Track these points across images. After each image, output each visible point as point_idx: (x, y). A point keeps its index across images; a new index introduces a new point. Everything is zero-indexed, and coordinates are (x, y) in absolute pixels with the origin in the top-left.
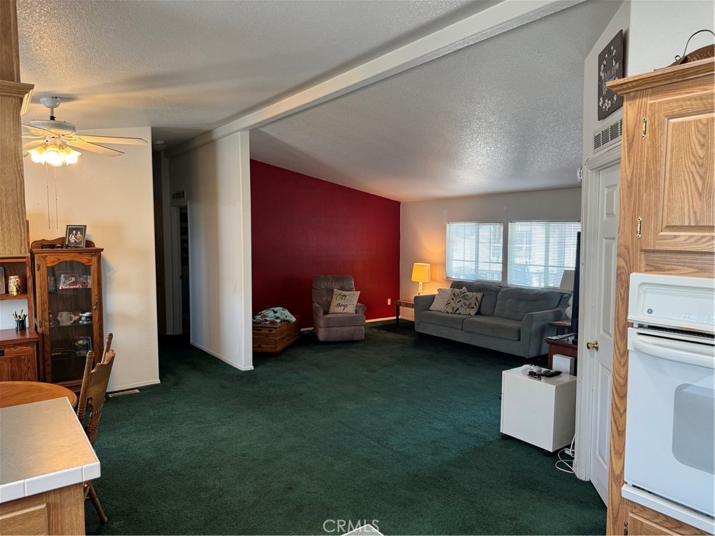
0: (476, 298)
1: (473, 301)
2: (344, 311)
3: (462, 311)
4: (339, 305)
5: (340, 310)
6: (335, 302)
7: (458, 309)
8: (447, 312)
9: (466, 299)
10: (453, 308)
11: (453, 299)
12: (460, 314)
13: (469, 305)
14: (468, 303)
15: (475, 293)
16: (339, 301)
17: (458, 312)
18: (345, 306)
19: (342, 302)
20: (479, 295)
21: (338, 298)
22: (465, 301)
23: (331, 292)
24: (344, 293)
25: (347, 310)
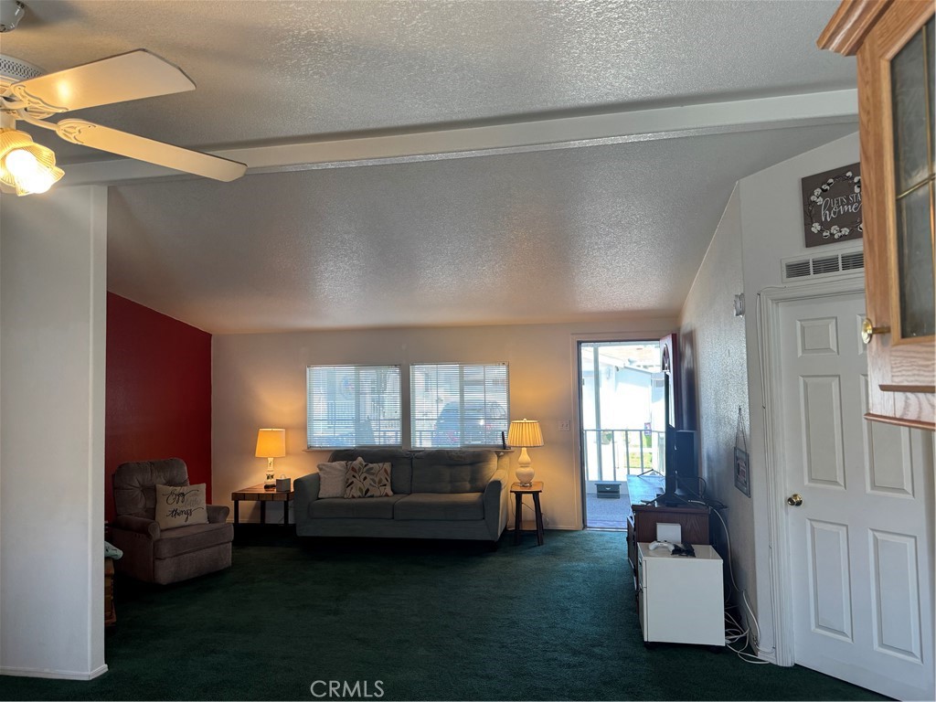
0: (386, 471)
1: (382, 476)
2: (188, 523)
3: (374, 491)
4: (175, 513)
5: (180, 520)
6: (164, 508)
7: (368, 490)
8: (353, 497)
9: (373, 474)
10: (361, 490)
11: (354, 476)
12: (372, 496)
13: (380, 481)
14: (377, 480)
15: (381, 464)
16: (175, 506)
17: (369, 494)
18: (189, 513)
19: (180, 507)
20: (387, 466)
21: (171, 501)
22: (372, 477)
23: (150, 491)
24: (179, 489)
25: (191, 520)
